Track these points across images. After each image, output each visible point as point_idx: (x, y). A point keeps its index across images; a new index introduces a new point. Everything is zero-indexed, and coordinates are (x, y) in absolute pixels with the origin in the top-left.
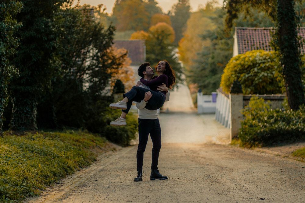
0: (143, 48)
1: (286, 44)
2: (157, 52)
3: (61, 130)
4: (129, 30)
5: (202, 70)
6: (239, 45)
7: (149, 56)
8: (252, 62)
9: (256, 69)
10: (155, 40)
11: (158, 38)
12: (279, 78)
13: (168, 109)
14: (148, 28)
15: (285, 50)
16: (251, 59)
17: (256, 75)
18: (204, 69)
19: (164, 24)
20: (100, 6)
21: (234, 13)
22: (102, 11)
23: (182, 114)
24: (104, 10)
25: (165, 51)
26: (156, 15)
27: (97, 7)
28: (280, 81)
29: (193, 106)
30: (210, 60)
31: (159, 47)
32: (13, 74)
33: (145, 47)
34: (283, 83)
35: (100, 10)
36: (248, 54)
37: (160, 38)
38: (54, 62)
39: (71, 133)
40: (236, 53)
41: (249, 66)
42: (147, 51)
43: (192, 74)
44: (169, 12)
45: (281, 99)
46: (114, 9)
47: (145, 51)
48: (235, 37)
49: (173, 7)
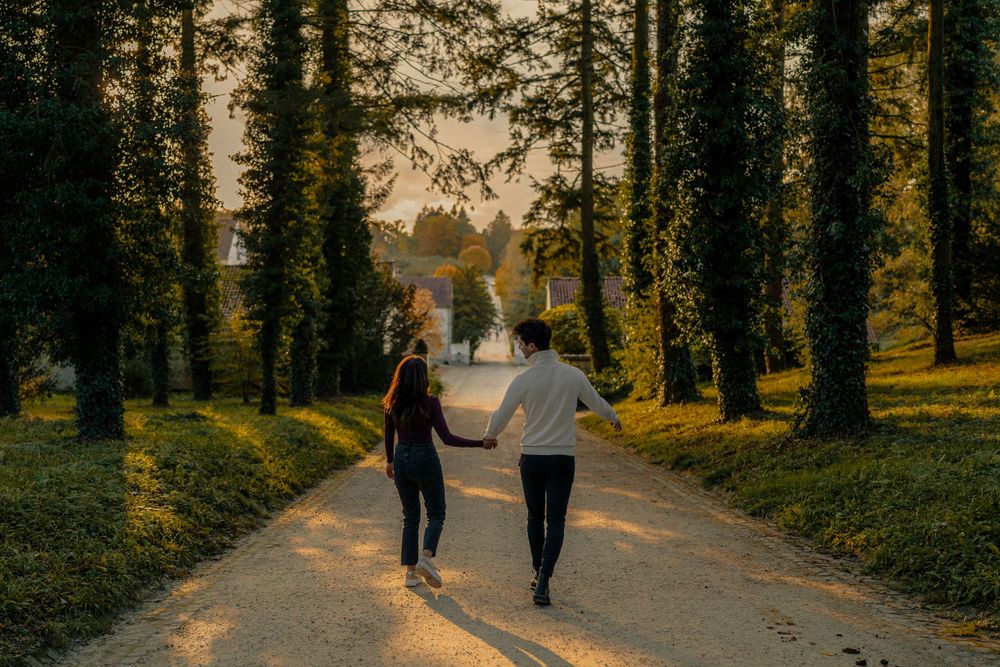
0: (450, 287)
1: (590, 305)
2: (466, 291)
3: (362, 393)
4: (434, 254)
5: (520, 312)
6: (551, 297)
7: (457, 296)
8: (563, 317)
9: (566, 326)
10: (464, 278)
11: (467, 275)
12: (584, 341)
13: (479, 359)
14: (458, 251)
15: (590, 312)
16: (562, 314)
17: (567, 331)
18: (522, 311)
19: (479, 247)
20: (397, 223)
21: (540, 270)
22: (399, 229)
23: (496, 365)
24: (403, 227)
25: (476, 290)
26: (469, 236)
27: (394, 224)
28: (585, 343)
29: (510, 354)
30: (529, 301)
31: (469, 287)
32: (322, 346)
33: (452, 286)
34: (588, 345)
35: (397, 229)
36: (559, 308)
37: (470, 274)
38: (358, 328)
39: (374, 398)
40: (548, 308)
41: (560, 322)
42: (454, 291)
43: (508, 317)
44: (485, 231)
45: (588, 360)
46: (415, 228)
47: (452, 290)
48: (548, 287)
49: (489, 226)
